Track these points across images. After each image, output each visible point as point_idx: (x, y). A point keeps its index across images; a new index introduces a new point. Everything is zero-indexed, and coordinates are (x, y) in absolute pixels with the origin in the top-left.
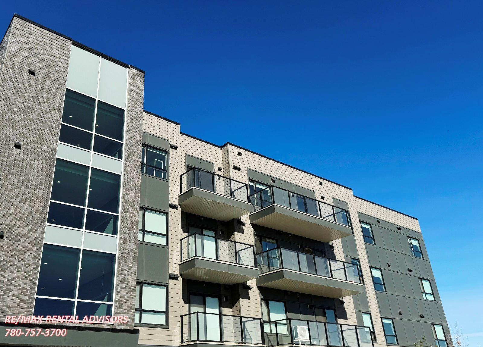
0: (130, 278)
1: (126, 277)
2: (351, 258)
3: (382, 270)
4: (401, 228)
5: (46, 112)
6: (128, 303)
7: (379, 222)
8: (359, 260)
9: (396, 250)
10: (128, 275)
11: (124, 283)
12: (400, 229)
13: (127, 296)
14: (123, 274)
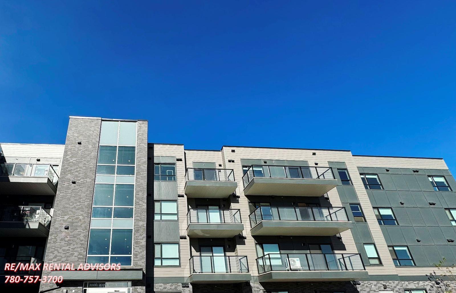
0: (141, 241)
1: (139, 240)
2: (350, 204)
3: (392, 208)
4: (418, 170)
5: (88, 162)
6: (141, 255)
7: (388, 171)
8: (359, 204)
9: (411, 190)
10: (140, 239)
11: (137, 244)
12: (417, 172)
13: (140, 251)
14: (137, 239)
